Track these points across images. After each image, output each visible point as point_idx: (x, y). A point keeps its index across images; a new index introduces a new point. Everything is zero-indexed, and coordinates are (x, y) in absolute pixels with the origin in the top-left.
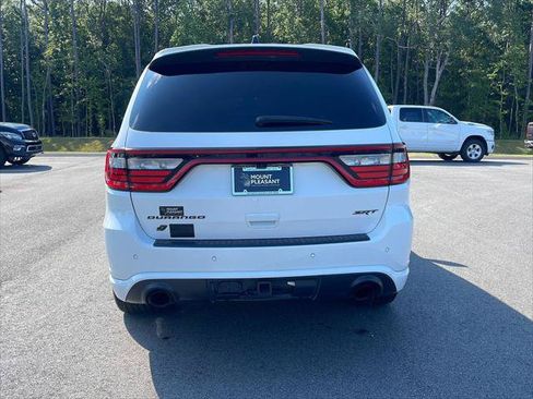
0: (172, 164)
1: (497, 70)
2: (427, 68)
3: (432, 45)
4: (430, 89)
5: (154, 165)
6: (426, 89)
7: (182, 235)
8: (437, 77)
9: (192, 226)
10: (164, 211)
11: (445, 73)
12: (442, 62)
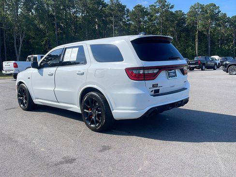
0: (156, 71)
1: (45, 41)
2: (15, 38)
3: (16, 28)
4: (18, 48)
5: (151, 72)
6: (16, 48)
7: (156, 93)
8: (21, 43)
9: (159, 89)
10: (154, 86)
11: (23, 41)
12: (22, 36)
